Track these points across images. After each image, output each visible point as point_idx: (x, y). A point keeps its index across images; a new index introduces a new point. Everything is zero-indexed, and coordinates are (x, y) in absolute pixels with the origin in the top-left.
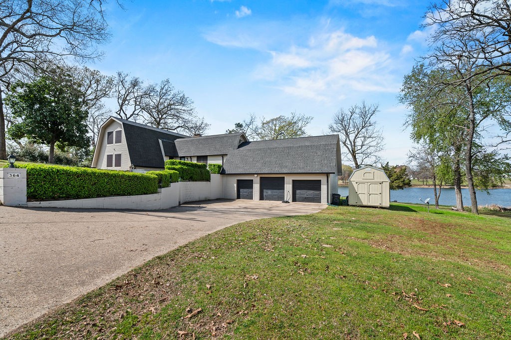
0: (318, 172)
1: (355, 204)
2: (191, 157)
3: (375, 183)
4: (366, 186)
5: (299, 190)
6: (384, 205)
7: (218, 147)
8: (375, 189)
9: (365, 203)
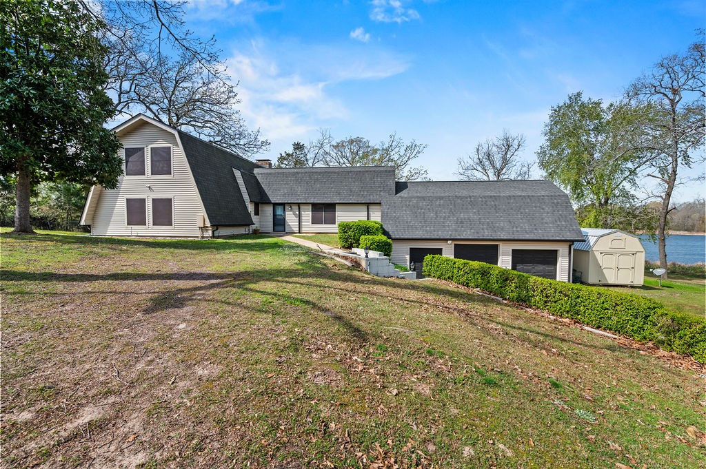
0: (558, 238)
1: (596, 282)
2: (299, 205)
3: (627, 254)
4: (614, 258)
5: (522, 263)
6: (636, 283)
7: (355, 189)
8: (626, 261)
9: (611, 281)
